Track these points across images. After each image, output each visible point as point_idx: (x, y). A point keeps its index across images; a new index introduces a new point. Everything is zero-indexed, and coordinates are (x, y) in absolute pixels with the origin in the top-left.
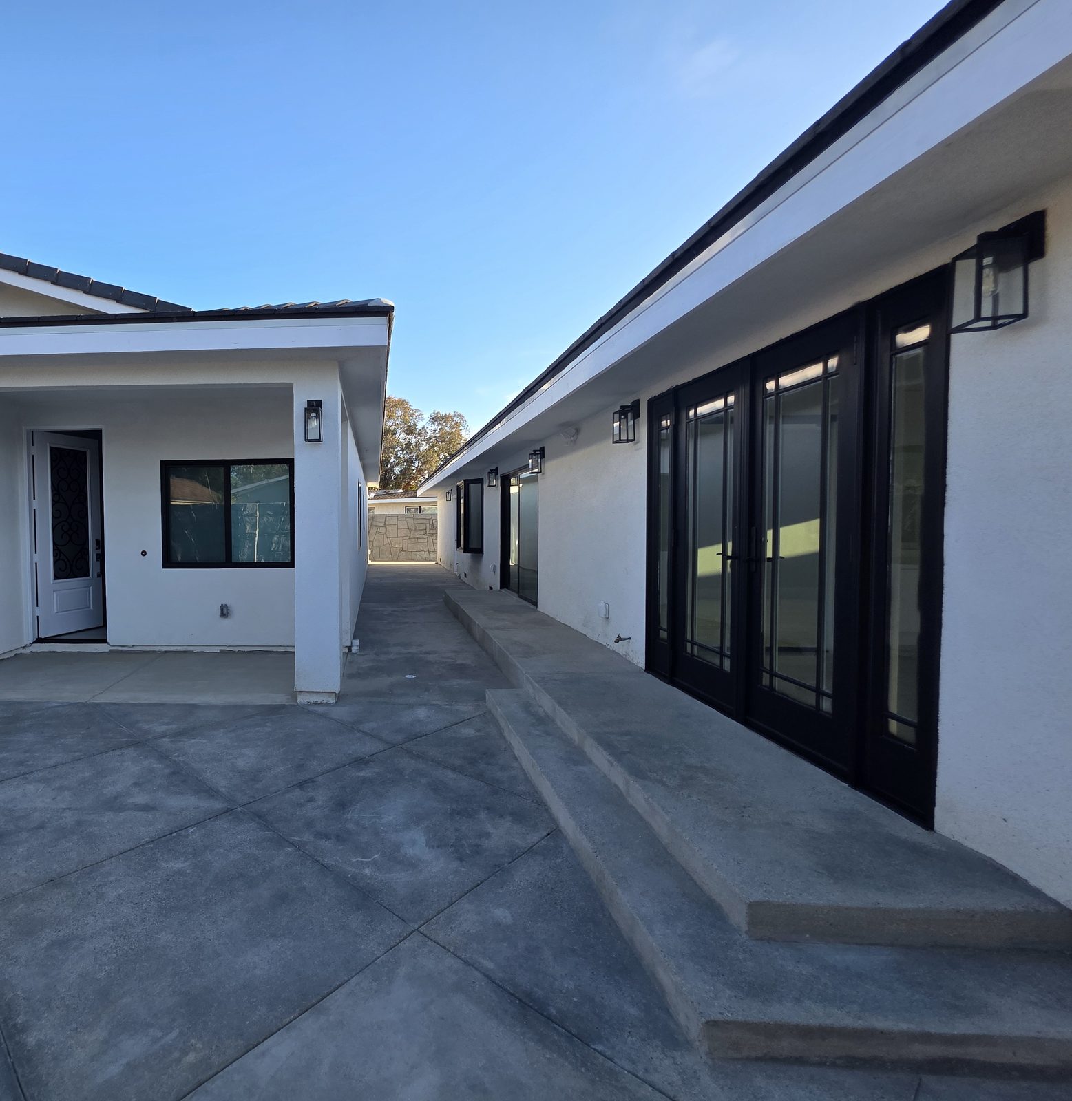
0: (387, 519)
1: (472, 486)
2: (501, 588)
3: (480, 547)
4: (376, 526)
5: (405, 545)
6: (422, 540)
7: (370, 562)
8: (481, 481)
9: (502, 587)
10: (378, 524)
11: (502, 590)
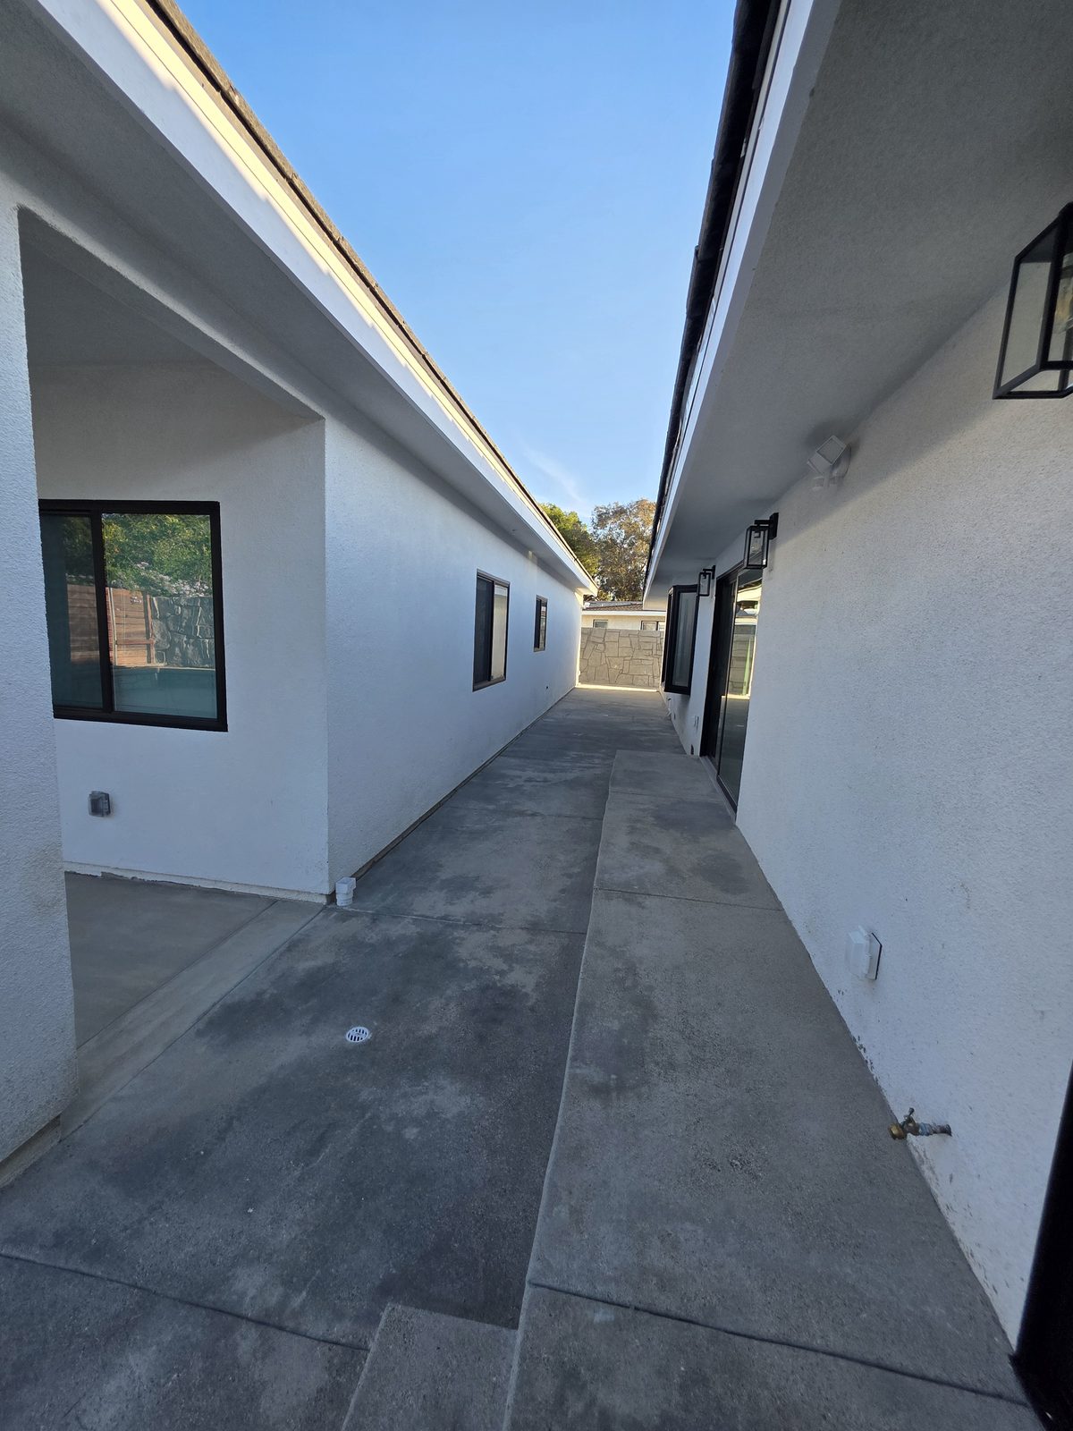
0: (607, 634)
1: (685, 596)
2: (701, 755)
3: (687, 685)
4: (593, 642)
5: (626, 667)
6: (647, 663)
7: (578, 685)
8: (694, 588)
9: (703, 753)
10: (596, 640)
11: (702, 760)
